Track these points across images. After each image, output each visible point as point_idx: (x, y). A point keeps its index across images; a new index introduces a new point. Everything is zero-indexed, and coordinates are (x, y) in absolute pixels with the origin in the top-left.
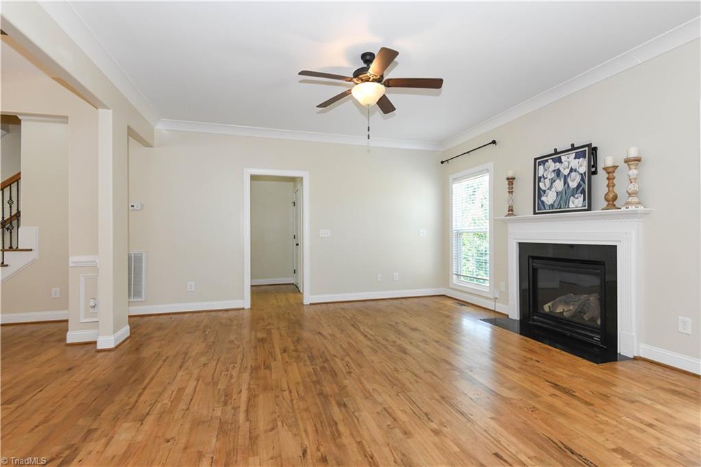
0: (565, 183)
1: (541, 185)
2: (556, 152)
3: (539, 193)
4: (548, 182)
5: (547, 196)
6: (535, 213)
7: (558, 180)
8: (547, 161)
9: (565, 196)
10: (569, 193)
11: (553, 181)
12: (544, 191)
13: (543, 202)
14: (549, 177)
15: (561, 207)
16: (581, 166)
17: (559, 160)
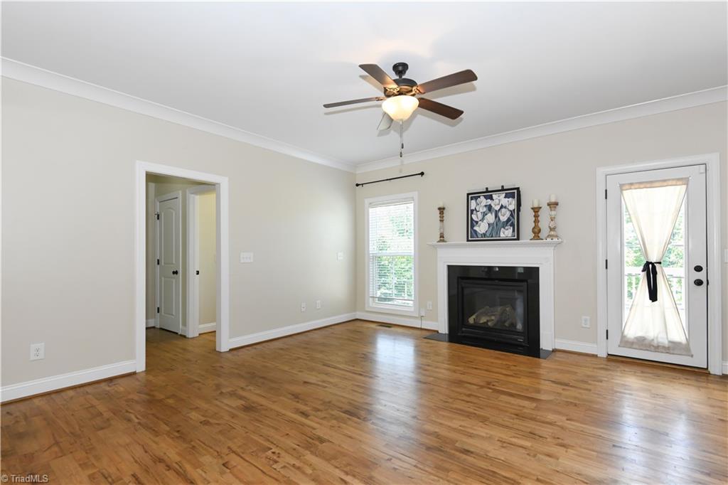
0: (496, 217)
1: (474, 217)
2: (487, 191)
3: (471, 224)
4: (480, 216)
5: (479, 226)
6: (468, 240)
7: (490, 214)
8: (479, 197)
9: (496, 227)
10: (500, 225)
11: (484, 214)
12: (477, 222)
13: (475, 231)
14: (481, 211)
15: (492, 236)
16: (511, 204)
17: (490, 197)
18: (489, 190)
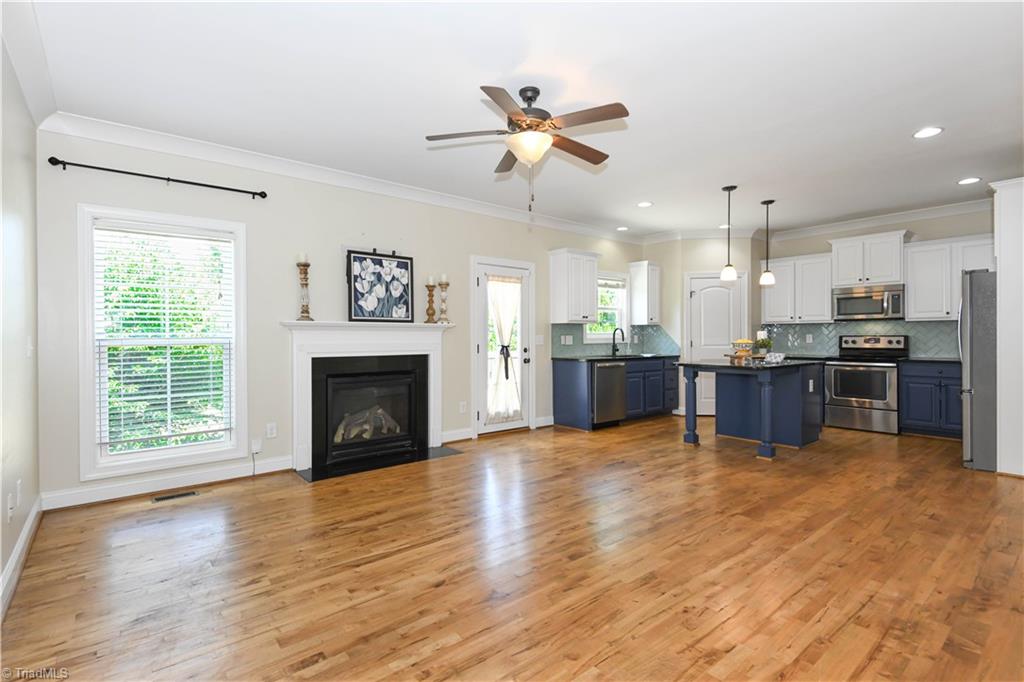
0: (387, 290)
1: (358, 286)
2: (374, 253)
3: (354, 297)
4: (367, 287)
5: (366, 301)
6: (351, 320)
7: (379, 285)
8: (365, 259)
9: (387, 303)
10: (392, 302)
11: (372, 285)
12: (363, 295)
13: (361, 307)
14: (368, 279)
15: (381, 316)
16: (403, 276)
17: (380, 264)
18: (378, 252)
